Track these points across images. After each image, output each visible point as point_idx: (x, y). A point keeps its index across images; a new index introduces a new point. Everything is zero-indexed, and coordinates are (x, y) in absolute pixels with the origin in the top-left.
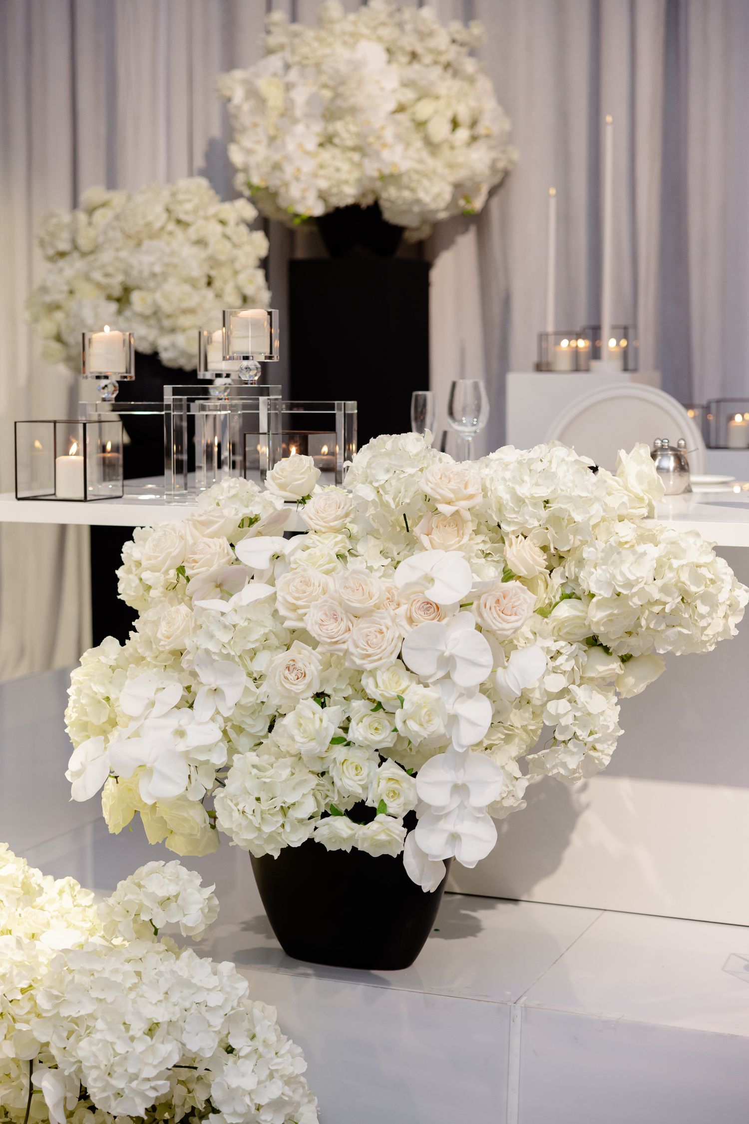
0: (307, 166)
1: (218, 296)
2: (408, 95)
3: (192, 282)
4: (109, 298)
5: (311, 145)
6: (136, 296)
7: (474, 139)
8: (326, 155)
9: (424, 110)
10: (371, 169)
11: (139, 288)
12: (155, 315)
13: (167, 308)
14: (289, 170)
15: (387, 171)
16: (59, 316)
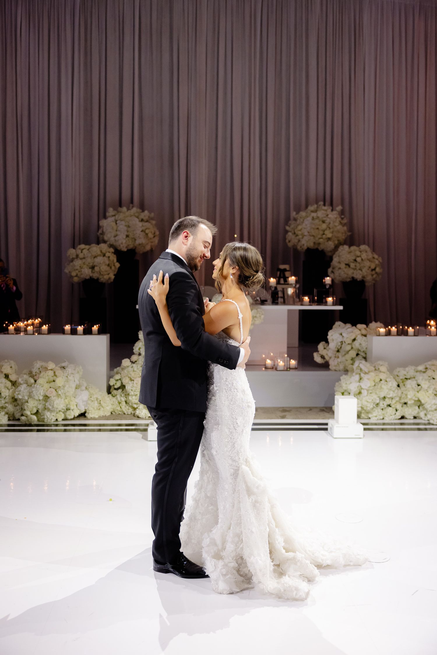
0: (124, 241)
1: (111, 268)
2: (144, 228)
3: (106, 265)
4: (90, 268)
5: (125, 237)
6: (96, 268)
7: (154, 237)
8: (127, 239)
9: (147, 231)
10: (138, 242)
11: (97, 266)
12: (100, 273)
13: (103, 270)
14: (120, 242)
15: (141, 243)
16: (77, 271)
